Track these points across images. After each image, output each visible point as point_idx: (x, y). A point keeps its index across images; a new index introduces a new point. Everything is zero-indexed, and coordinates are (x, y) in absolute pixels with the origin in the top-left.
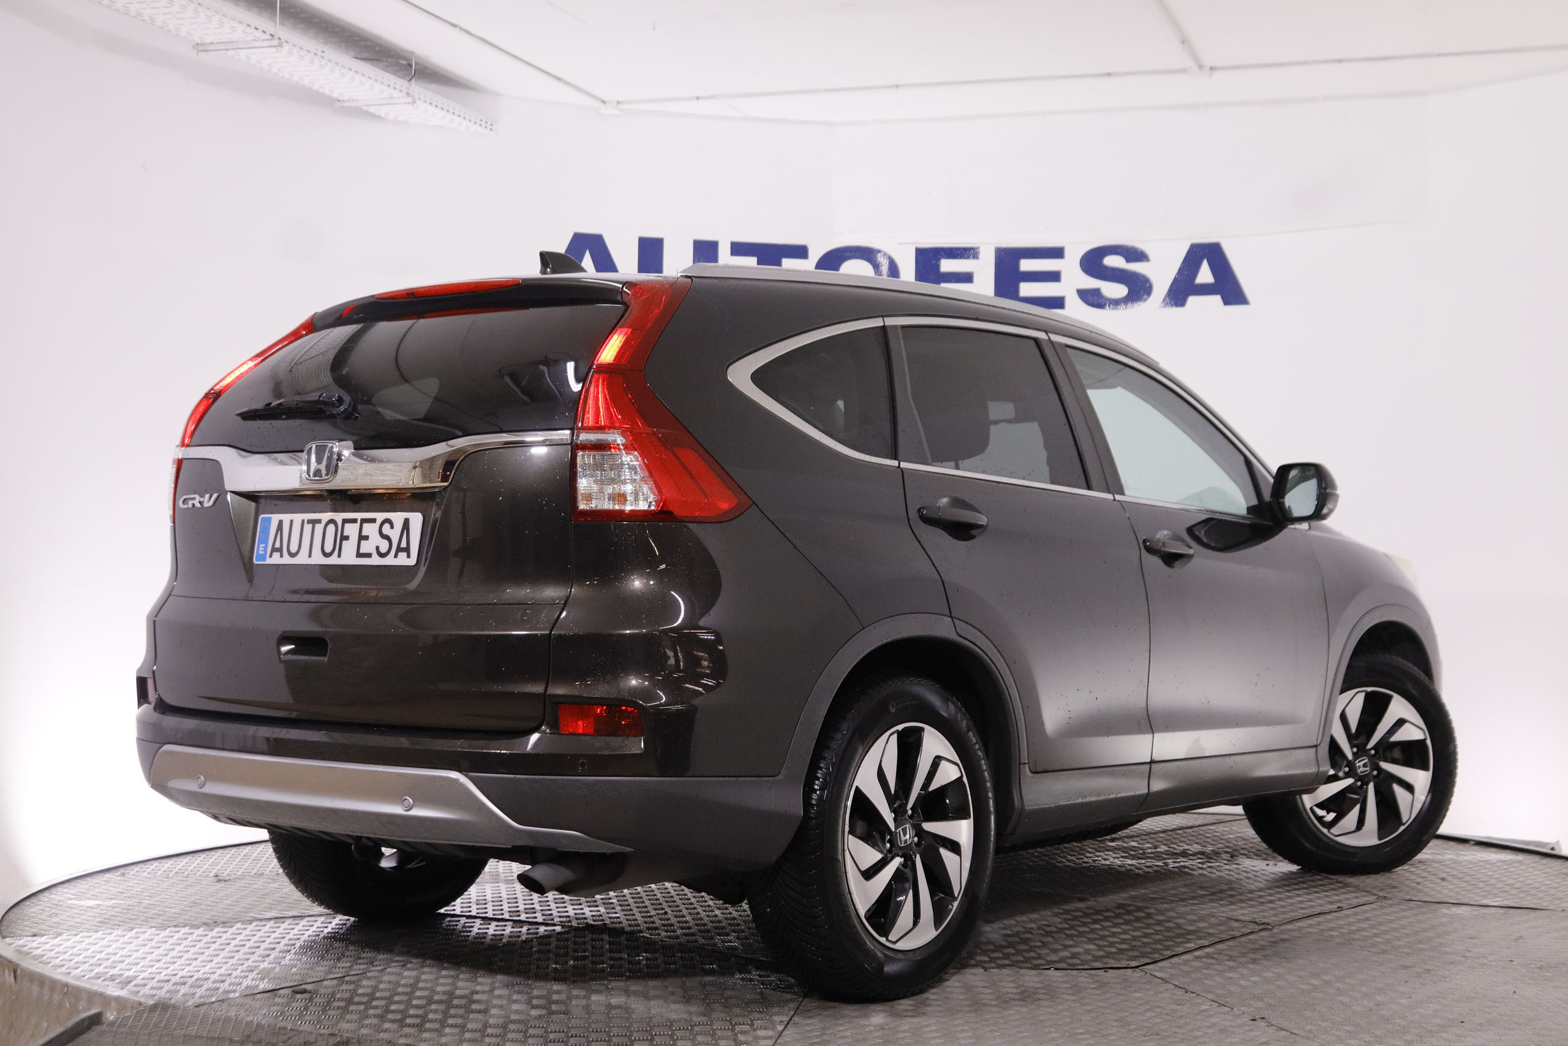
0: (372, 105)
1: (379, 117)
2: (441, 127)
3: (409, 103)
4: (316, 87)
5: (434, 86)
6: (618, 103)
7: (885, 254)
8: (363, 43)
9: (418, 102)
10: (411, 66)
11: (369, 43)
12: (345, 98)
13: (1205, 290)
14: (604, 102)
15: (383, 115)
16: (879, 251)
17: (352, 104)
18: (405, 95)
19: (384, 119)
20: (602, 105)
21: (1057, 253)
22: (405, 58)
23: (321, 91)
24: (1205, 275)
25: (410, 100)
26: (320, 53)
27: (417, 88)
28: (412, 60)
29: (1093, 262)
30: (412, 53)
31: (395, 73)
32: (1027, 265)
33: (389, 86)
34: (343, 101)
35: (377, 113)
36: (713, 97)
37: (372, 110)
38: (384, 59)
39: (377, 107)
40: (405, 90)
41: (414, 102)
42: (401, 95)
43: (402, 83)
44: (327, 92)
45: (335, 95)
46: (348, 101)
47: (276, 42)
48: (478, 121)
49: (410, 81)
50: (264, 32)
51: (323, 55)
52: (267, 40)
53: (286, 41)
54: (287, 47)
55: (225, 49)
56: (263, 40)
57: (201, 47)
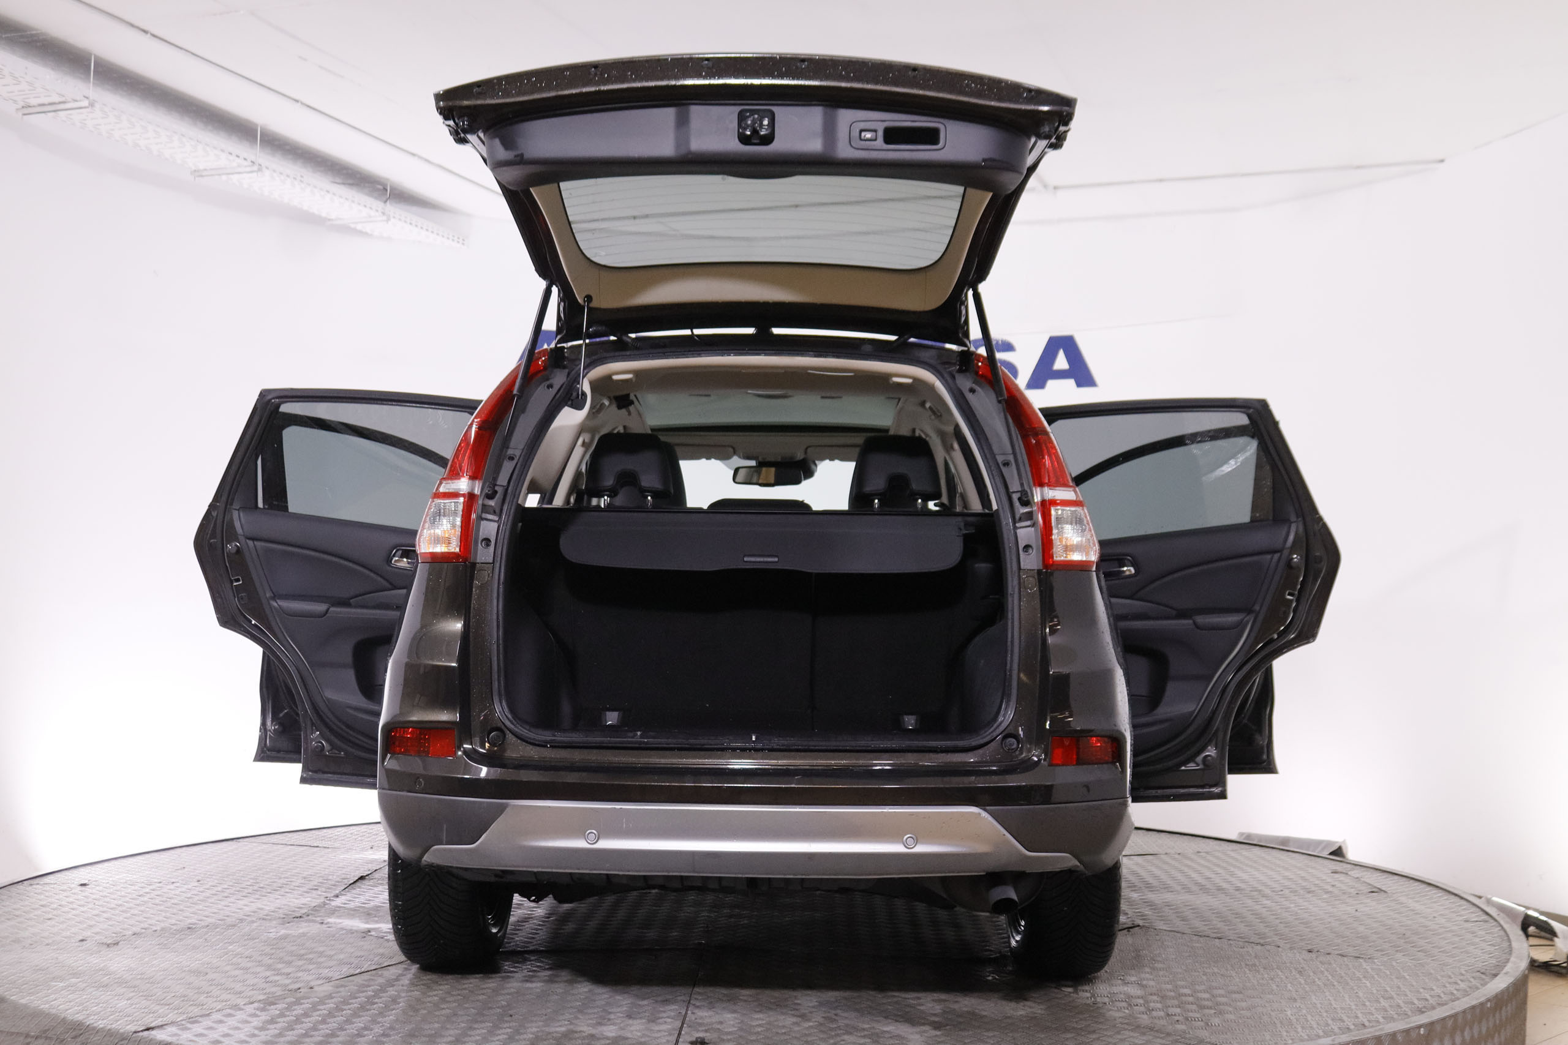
0: (357, 223)
1: (365, 234)
3: (385, 221)
4: (305, 208)
5: (409, 208)
8: (345, 171)
9: (392, 220)
10: (387, 190)
11: (349, 172)
12: (332, 217)
13: (1061, 375)
17: (339, 222)
18: (381, 215)
19: (370, 235)
22: (379, 183)
24: (1061, 362)
25: (385, 218)
27: (392, 208)
28: (387, 185)
30: (388, 179)
31: (373, 196)
33: (365, 206)
35: (363, 231)
37: (359, 227)
38: (364, 184)
39: (360, 224)
40: (380, 210)
41: (388, 220)
42: (377, 214)
43: (378, 204)
44: (315, 212)
47: (255, 168)
48: (451, 237)
49: (385, 202)
50: (245, 159)
51: (302, 179)
52: (249, 166)
53: (267, 168)
54: (267, 173)
55: (219, 175)
56: (246, 166)
57: (197, 173)
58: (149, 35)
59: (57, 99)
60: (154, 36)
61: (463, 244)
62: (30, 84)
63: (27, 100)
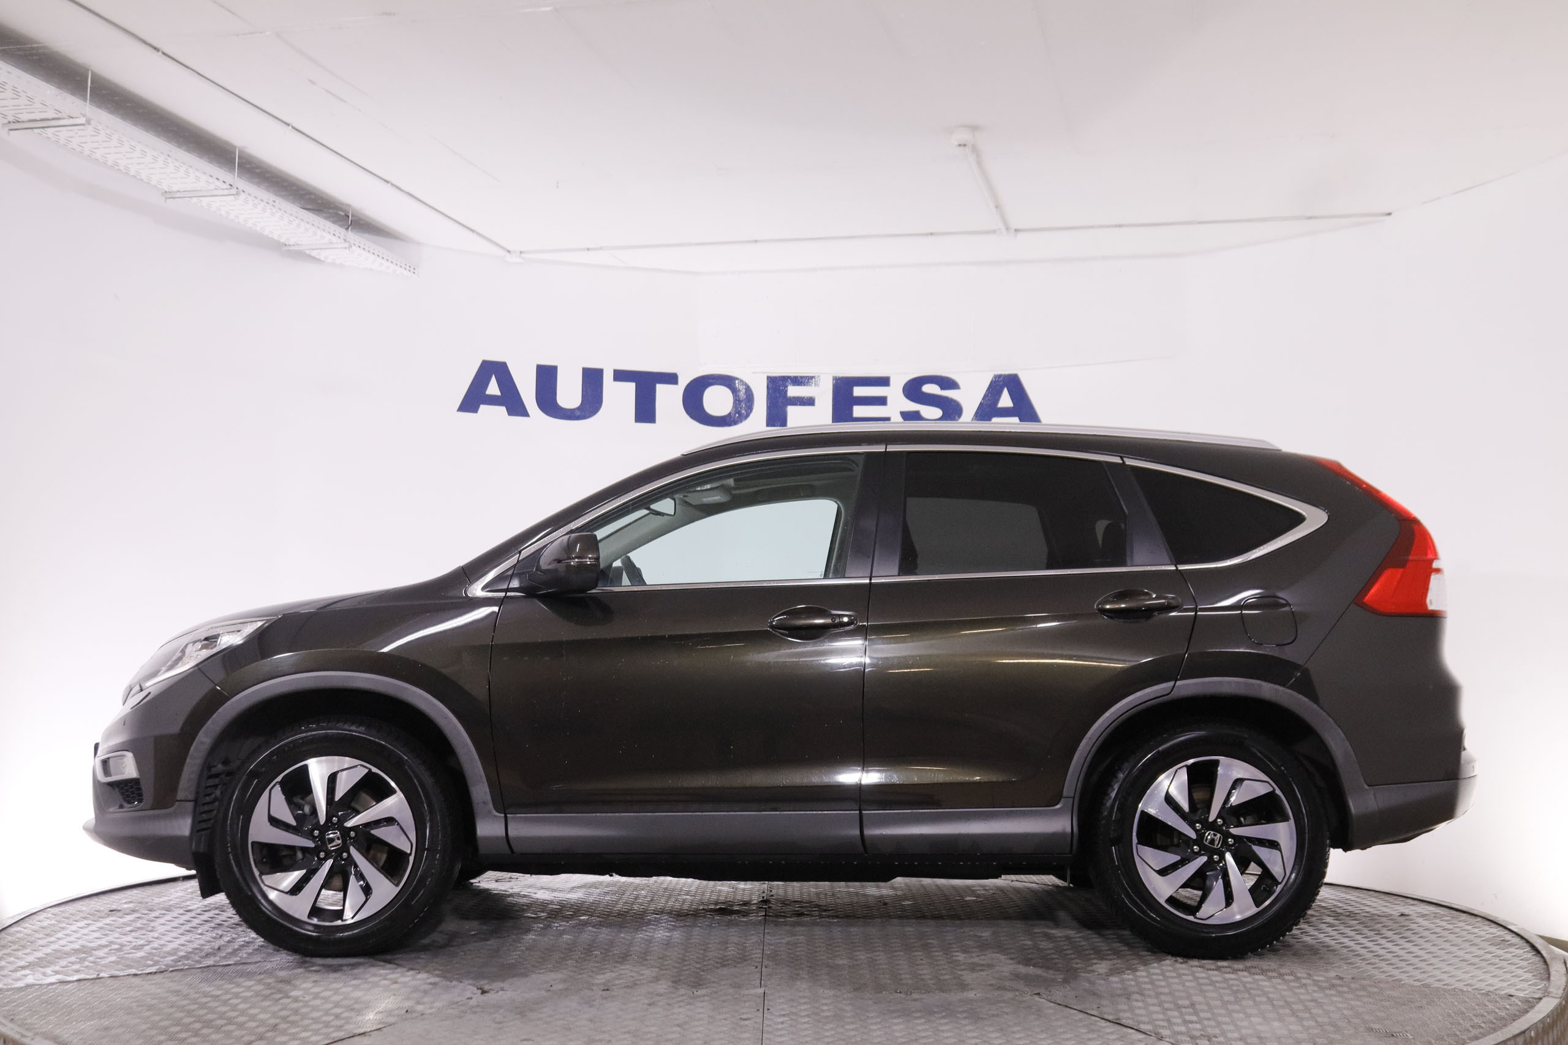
0: (313, 249)
1: (319, 260)
2: (371, 269)
3: (346, 248)
4: (266, 233)
5: (366, 235)
6: (521, 252)
7: (741, 381)
8: (307, 197)
9: (354, 248)
10: (348, 217)
11: (313, 197)
12: (291, 243)
13: (1005, 412)
14: (509, 251)
15: (323, 259)
16: (737, 379)
17: (297, 248)
18: (343, 241)
19: (323, 262)
20: (508, 255)
21: (884, 382)
22: (341, 210)
23: (270, 236)
24: (1005, 401)
25: (347, 245)
26: (271, 202)
27: (351, 235)
28: (349, 212)
29: (913, 389)
30: (349, 206)
31: (334, 222)
32: (859, 391)
33: (329, 233)
34: (289, 245)
35: (317, 257)
36: (601, 248)
37: (314, 253)
38: (326, 210)
39: (319, 251)
40: (342, 237)
41: (350, 247)
42: (339, 241)
43: (339, 231)
44: (276, 238)
45: (282, 240)
46: (294, 245)
47: (234, 191)
48: (403, 266)
49: (347, 229)
50: (224, 182)
51: (274, 204)
52: (227, 189)
53: (243, 191)
54: (243, 196)
55: (190, 197)
56: (223, 189)
57: (168, 195)
58: (160, 53)
59: (51, 114)
60: (164, 54)
61: (414, 273)
62: (30, 99)
63: (18, 116)
